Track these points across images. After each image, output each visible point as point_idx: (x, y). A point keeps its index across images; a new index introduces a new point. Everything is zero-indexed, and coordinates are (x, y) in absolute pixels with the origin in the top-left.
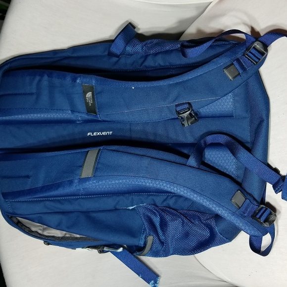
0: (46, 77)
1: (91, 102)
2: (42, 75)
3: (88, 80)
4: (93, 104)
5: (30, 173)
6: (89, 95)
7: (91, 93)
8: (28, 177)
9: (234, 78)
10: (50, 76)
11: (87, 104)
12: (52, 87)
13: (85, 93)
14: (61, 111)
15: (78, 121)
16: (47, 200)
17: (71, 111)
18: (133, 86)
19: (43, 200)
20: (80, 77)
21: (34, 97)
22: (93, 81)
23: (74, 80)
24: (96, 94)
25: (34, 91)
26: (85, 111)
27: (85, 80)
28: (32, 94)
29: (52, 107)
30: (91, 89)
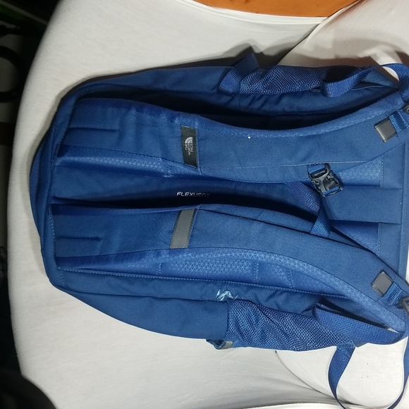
0: (133, 112)
1: (190, 150)
2: (129, 108)
3: (189, 120)
4: (194, 153)
5: (100, 235)
6: (189, 140)
7: (191, 138)
8: (97, 239)
9: (388, 138)
10: (139, 110)
11: (185, 152)
12: (139, 125)
13: (183, 137)
14: (150, 158)
15: (167, 174)
16: (112, 275)
17: (163, 158)
18: (249, 134)
19: (107, 275)
20: (179, 116)
21: (116, 135)
22: (196, 122)
23: (172, 119)
24: (199, 141)
25: (116, 127)
26: (181, 160)
27: (185, 121)
28: (113, 131)
29: (139, 151)
30: (192, 133)
